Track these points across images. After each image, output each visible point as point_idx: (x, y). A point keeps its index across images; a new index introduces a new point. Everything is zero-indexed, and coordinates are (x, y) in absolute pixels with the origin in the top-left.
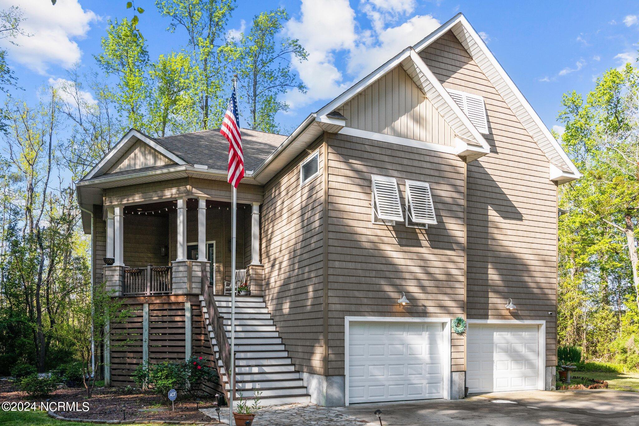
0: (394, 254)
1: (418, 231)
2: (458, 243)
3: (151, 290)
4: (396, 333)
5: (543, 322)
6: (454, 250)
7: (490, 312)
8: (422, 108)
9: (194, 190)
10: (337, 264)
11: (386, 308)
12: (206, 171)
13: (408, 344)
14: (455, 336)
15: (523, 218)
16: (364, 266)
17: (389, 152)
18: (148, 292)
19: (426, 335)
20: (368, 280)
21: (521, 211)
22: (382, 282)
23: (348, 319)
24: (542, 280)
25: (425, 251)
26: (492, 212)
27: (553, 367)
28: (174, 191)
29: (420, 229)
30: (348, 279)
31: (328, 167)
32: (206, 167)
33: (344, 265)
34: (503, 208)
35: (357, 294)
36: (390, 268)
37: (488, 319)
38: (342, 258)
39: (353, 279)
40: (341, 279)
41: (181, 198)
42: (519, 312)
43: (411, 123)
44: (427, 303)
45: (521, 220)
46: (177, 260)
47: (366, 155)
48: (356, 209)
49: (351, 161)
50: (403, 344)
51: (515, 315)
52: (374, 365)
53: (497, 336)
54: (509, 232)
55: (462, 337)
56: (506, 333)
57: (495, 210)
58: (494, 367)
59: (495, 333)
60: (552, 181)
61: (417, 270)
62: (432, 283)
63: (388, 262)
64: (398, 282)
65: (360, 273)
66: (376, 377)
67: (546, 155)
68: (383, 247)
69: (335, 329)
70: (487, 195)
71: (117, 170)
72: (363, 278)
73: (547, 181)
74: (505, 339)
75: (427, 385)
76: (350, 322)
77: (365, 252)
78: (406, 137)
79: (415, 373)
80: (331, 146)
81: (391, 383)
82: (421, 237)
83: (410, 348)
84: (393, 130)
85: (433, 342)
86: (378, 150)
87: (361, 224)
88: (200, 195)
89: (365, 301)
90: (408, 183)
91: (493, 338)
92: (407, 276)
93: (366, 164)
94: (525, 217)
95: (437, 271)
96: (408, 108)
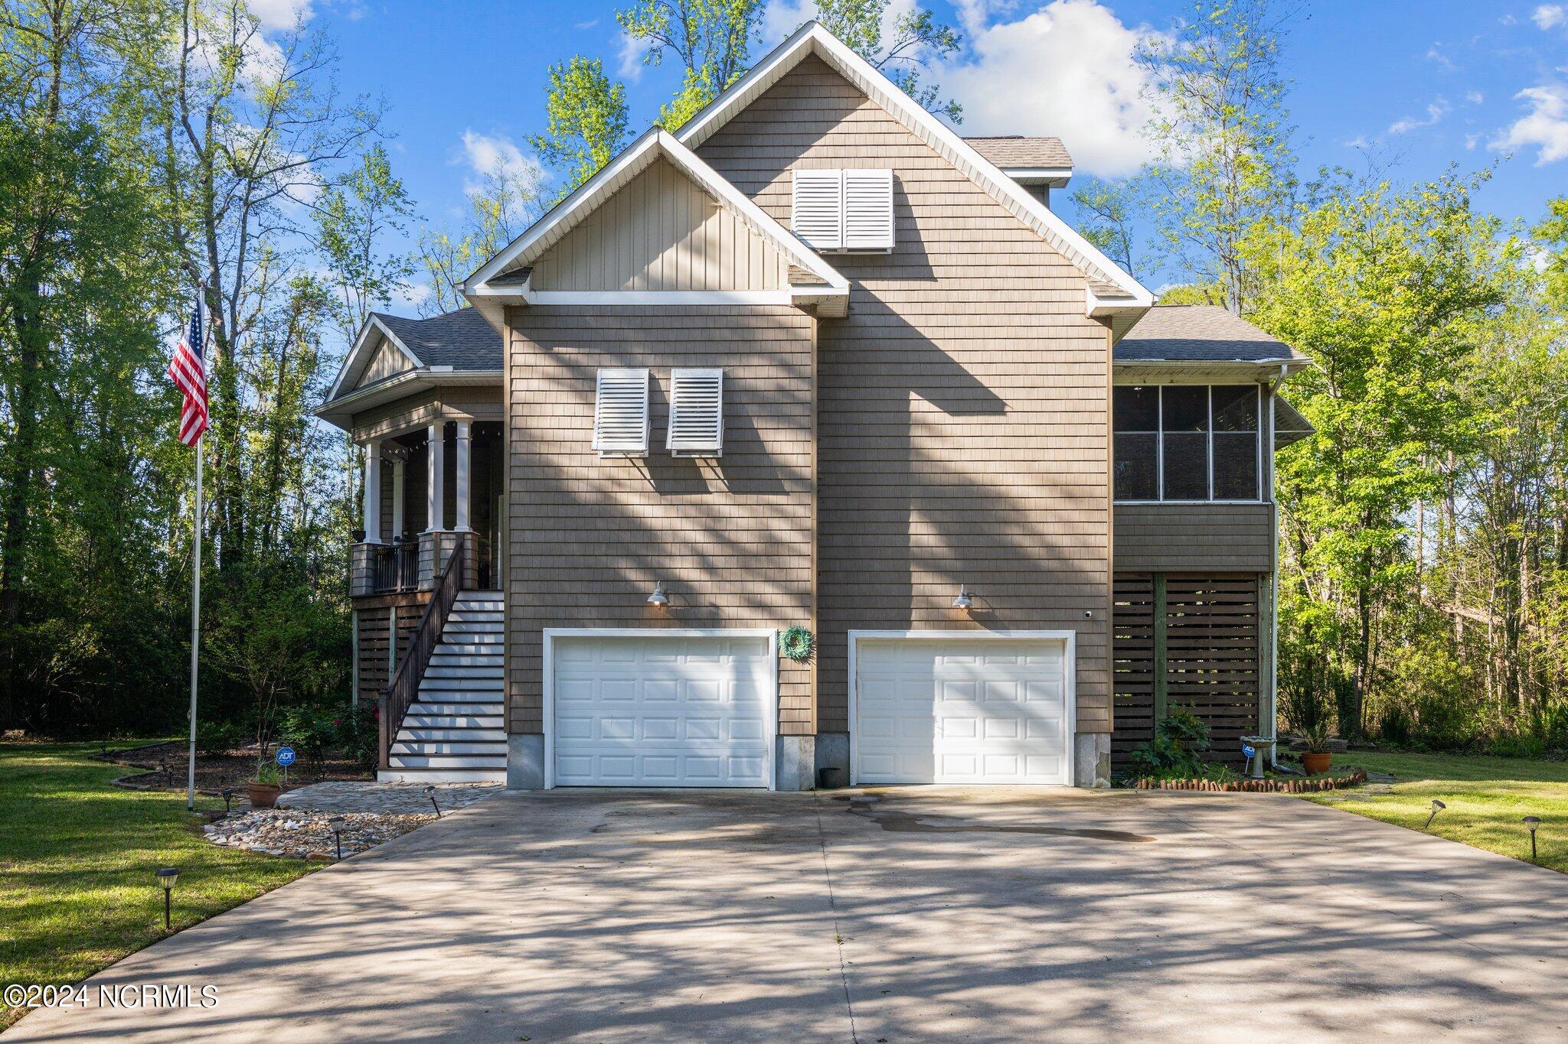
0: (647, 511)
1: (699, 463)
2: (800, 480)
3: (402, 584)
4: (662, 658)
5: (1069, 635)
6: (787, 493)
7: (915, 615)
8: (710, 227)
9: (446, 409)
10: (528, 536)
11: (627, 613)
12: (451, 375)
13: (688, 680)
14: (788, 664)
15: (1007, 409)
16: (583, 536)
17: (638, 322)
18: (399, 588)
19: (727, 662)
20: (591, 561)
21: (1000, 394)
22: (622, 563)
23: (549, 633)
24: (1066, 541)
25: (718, 498)
26: (919, 405)
27: (1103, 735)
28: (421, 411)
29: (705, 459)
30: (550, 562)
31: (511, 367)
32: (450, 368)
33: (541, 536)
34: (950, 394)
35: (567, 587)
36: (639, 537)
37: (909, 628)
38: (538, 523)
39: (560, 562)
40: (536, 562)
41: (431, 423)
42: (997, 613)
43: (684, 258)
44: (721, 601)
45: (1003, 413)
46: (428, 531)
47: (586, 335)
48: (568, 435)
49: (556, 349)
50: (676, 680)
51: (987, 621)
52: (612, 718)
53: (942, 665)
54: (968, 442)
55: (807, 667)
56: (970, 659)
57: (930, 400)
58: (937, 731)
59: (938, 659)
60: (1092, 317)
61: (700, 537)
62: (733, 562)
63: (635, 527)
64: (655, 561)
65: (575, 548)
66: (618, 740)
67: (1073, 262)
68: (623, 498)
69: (525, 651)
70: (908, 369)
71: (366, 382)
72: (582, 558)
73: (1080, 320)
74: (970, 672)
75: (731, 760)
76: (556, 640)
77: (586, 512)
78: (675, 287)
79: (702, 735)
80: (517, 329)
81: (647, 752)
82: (707, 473)
83: (693, 688)
84: (647, 278)
85: (743, 676)
86: (613, 323)
87: (576, 461)
88: (455, 416)
89: (584, 600)
90: (676, 373)
91: (932, 668)
92: (675, 549)
93: (587, 350)
94: (1011, 405)
95: (743, 537)
96: (679, 233)
